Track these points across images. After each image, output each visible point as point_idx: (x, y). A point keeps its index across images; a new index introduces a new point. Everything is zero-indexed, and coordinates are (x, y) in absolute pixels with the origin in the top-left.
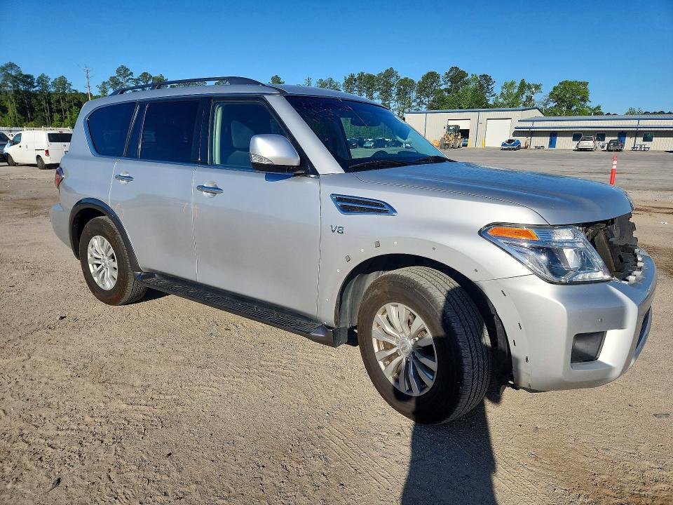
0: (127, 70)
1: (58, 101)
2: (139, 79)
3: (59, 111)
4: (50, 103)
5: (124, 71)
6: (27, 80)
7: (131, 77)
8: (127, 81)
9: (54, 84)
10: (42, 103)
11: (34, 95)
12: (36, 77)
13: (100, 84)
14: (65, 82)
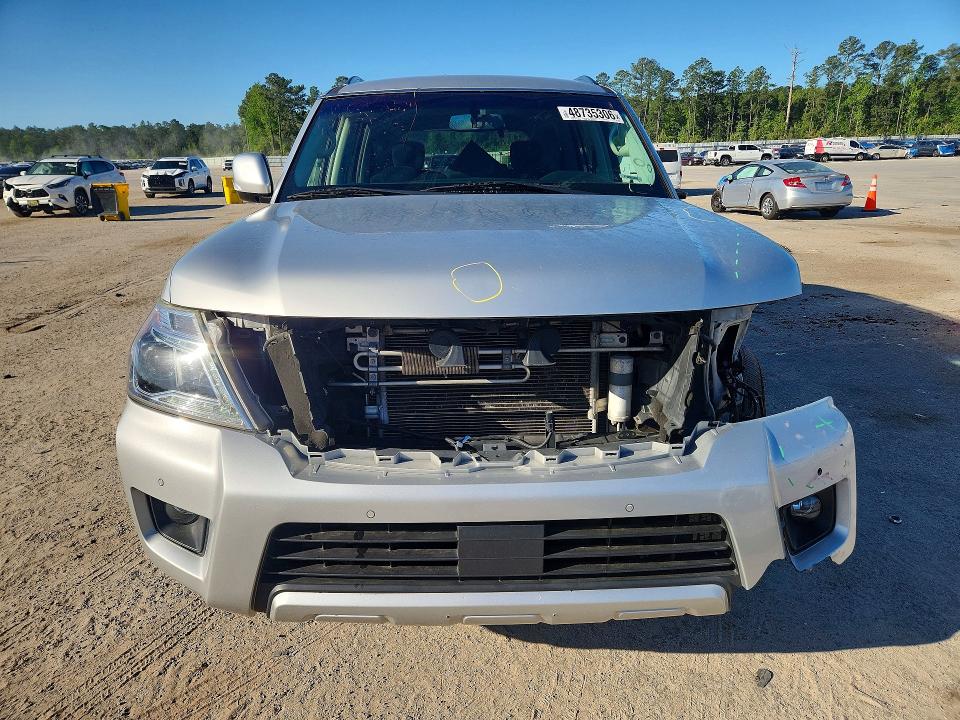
0: (857, 42)
1: (747, 104)
2: (872, 55)
3: (746, 117)
4: (737, 107)
5: (852, 45)
6: (716, 78)
7: (860, 52)
8: (852, 60)
9: (748, 80)
10: (728, 108)
11: (719, 98)
12: (727, 74)
13: (810, 70)
14: (763, 74)
